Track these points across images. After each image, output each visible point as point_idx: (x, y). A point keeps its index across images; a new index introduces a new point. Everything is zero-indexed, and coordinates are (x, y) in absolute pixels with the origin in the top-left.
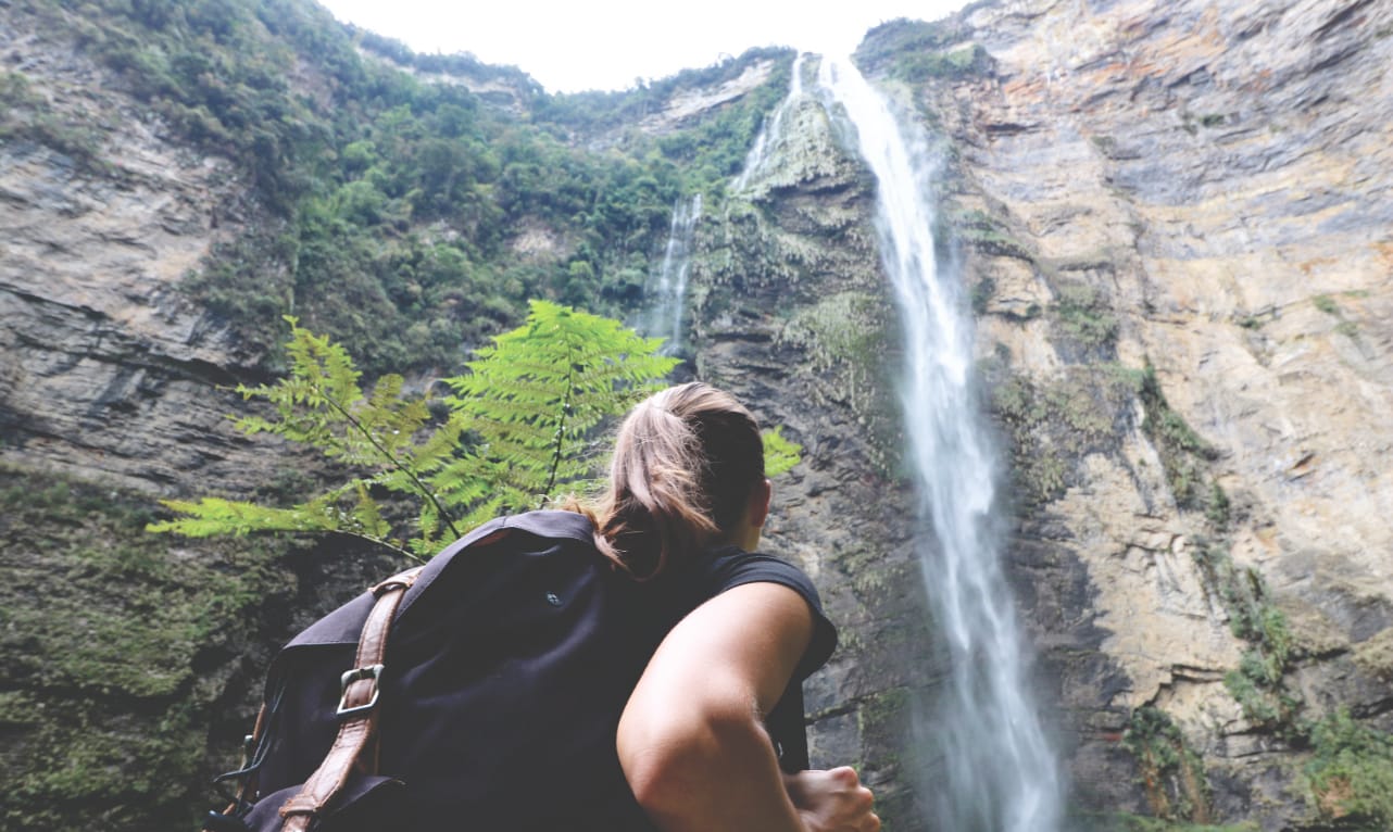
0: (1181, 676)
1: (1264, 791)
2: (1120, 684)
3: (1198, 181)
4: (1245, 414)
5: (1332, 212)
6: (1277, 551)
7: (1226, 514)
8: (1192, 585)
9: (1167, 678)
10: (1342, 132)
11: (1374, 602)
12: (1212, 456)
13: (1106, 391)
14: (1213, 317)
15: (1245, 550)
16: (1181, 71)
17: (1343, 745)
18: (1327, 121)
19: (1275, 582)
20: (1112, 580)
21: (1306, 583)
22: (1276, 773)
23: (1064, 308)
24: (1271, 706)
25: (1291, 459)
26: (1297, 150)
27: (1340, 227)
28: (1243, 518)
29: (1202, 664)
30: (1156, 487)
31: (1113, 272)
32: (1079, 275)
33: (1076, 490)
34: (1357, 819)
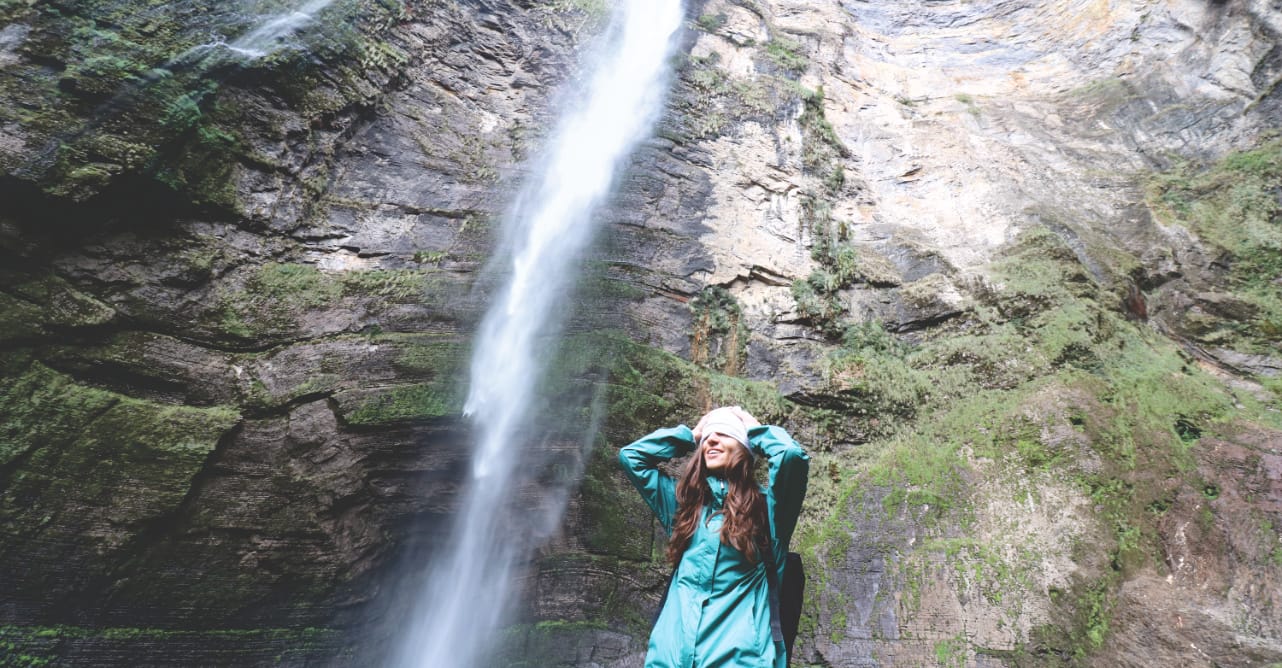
0: (757, 275)
1: (793, 363)
2: (706, 266)
3: (903, 24)
4: (880, 138)
6: (870, 221)
7: (838, 185)
9: (746, 273)
11: (931, 255)
12: (844, 154)
13: (780, 92)
14: (882, 92)
15: (842, 211)
17: (869, 343)
19: (859, 236)
20: (730, 199)
21: (883, 242)
22: (807, 354)
23: (772, 45)
24: (820, 305)
25: (904, 169)
27: (990, 62)
28: (852, 194)
29: (779, 271)
30: (791, 154)
31: (819, 41)
32: (795, 36)
33: (729, 138)
34: (855, 392)
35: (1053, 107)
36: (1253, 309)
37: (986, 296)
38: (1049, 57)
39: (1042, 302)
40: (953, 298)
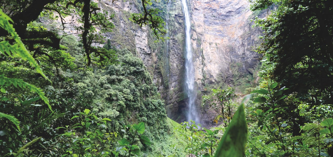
0: (199, 79)
1: (201, 88)
3: (210, 24)
4: (208, 55)
5: (220, 33)
6: (207, 69)
8: (201, 72)
9: (197, 79)
10: (224, 24)
11: (212, 75)
12: (205, 59)
13: (199, 51)
14: (208, 42)
15: (205, 69)
17: (207, 86)
18: (223, 22)
19: (206, 72)
21: (208, 72)
22: (202, 87)
23: (198, 39)
24: (203, 82)
25: (210, 61)
26: (220, 24)
27: (220, 35)
28: (206, 66)
31: (202, 36)
34: (206, 91)
35: (225, 48)
36: (233, 81)
37: (216, 81)
38: (226, 37)
39: (220, 82)
40: (213, 81)
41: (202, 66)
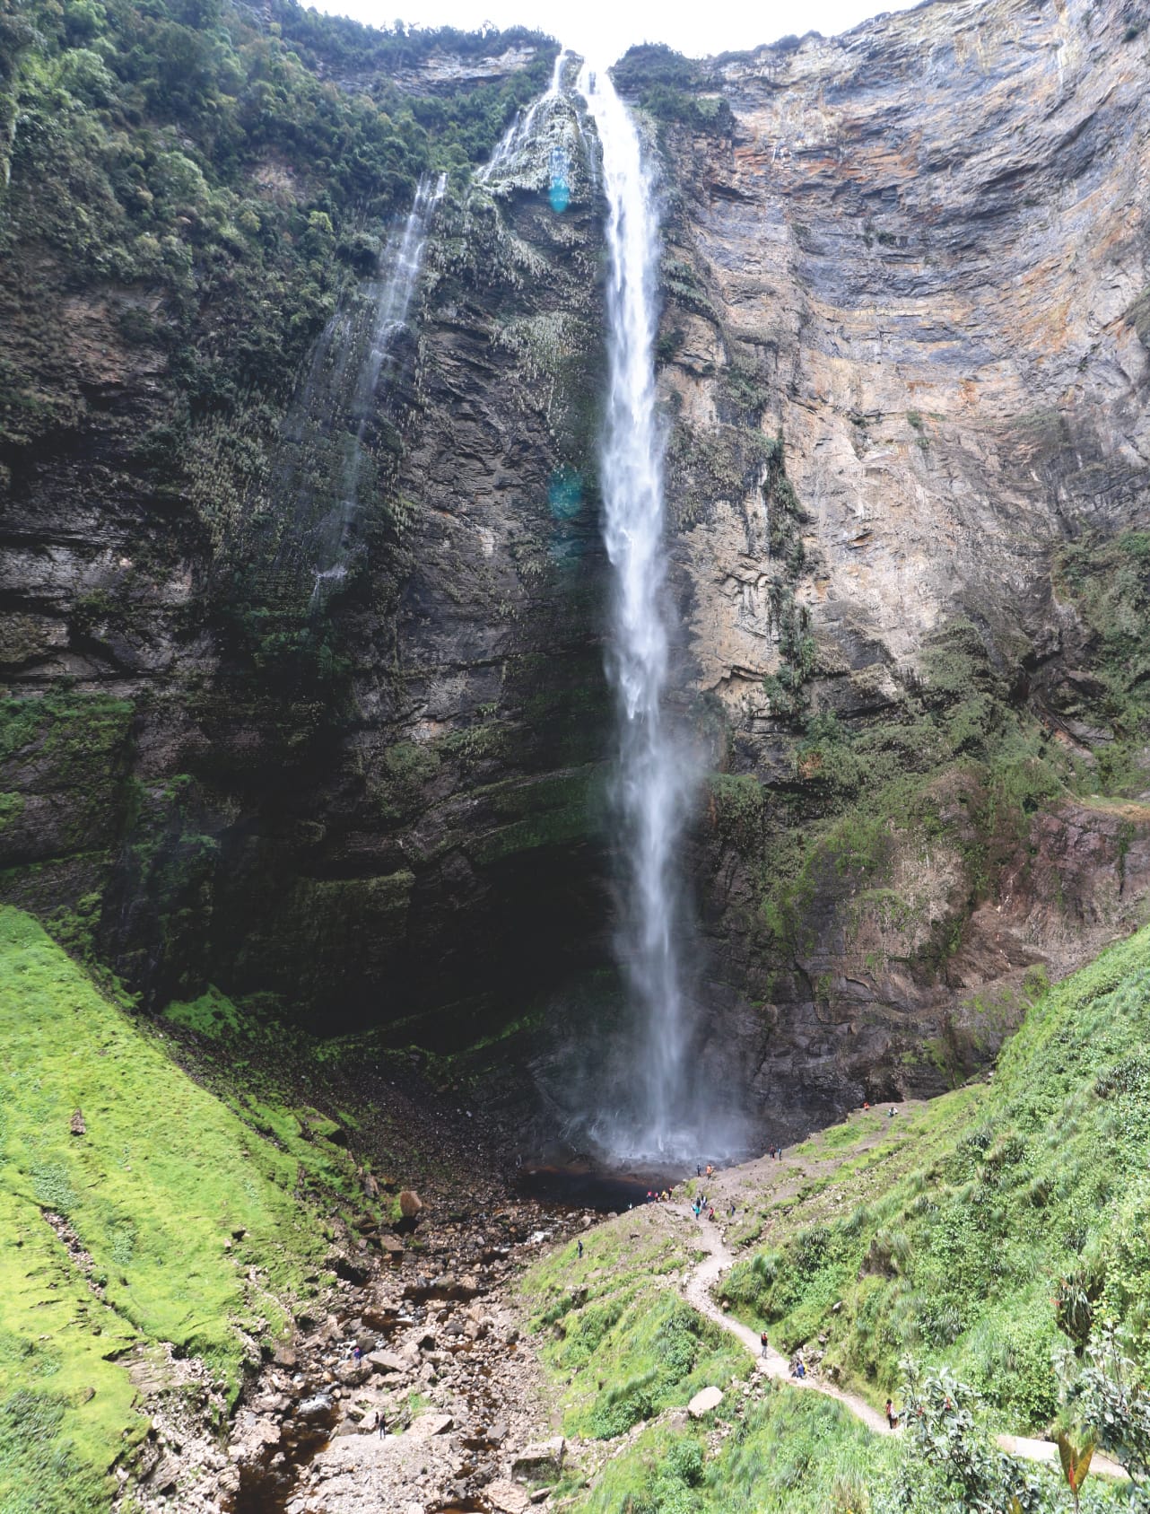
0: (738, 674)
1: (768, 757)
2: (699, 674)
3: (858, 290)
4: (835, 493)
5: (944, 345)
6: (825, 598)
7: (801, 565)
8: (763, 612)
9: (727, 674)
10: (973, 280)
11: (876, 644)
12: (804, 519)
13: (745, 452)
14: (836, 409)
15: (804, 594)
16: (878, 184)
17: (825, 734)
18: (966, 267)
19: (817, 620)
20: (710, 599)
21: (836, 624)
22: (778, 747)
23: (732, 373)
24: (787, 701)
25: (855, 533)
26: (938, 284)
27: (944, 359)
28: (811, 570)
29: (753, 668)
30: (759, 536)
31: (776, 352)
32: (751, 348)
33: (704, 526)
34: (818, 781)
36: (1103, 688)
37: (914, 688)
39: (953, 697)
40: (890, 689)
41: (771, 568)
